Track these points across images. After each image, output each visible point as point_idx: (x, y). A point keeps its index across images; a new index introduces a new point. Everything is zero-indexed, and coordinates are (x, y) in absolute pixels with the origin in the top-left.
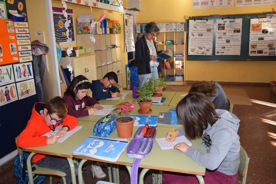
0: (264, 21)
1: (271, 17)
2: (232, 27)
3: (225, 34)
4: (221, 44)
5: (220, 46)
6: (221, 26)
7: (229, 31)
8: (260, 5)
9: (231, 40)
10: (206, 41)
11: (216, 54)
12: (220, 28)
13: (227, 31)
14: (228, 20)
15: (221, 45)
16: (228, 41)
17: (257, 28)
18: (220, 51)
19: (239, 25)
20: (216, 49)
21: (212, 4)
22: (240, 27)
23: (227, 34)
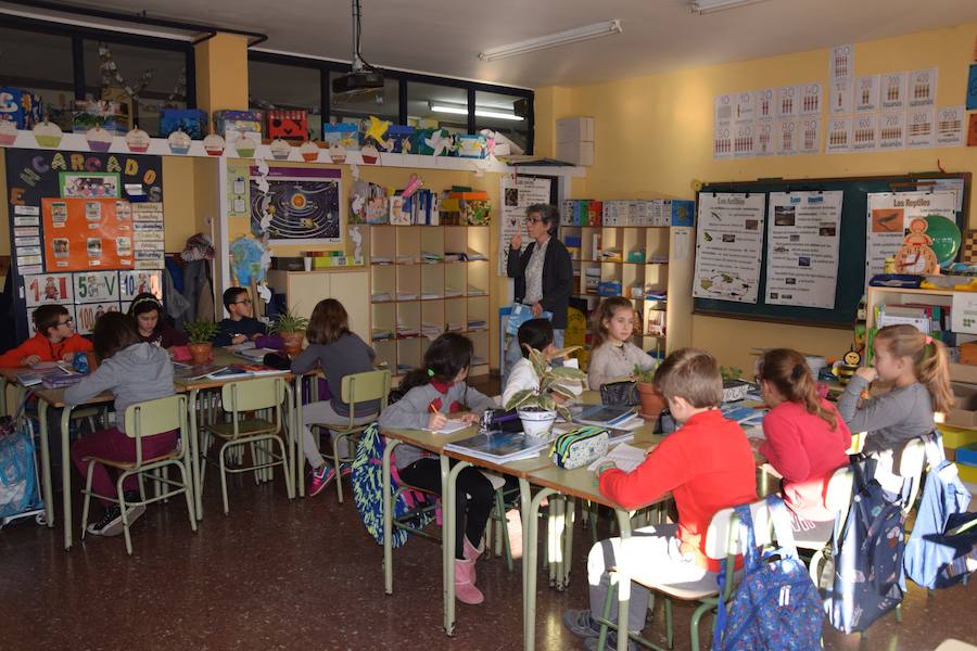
0: (909, 203)
1: (932, 190)
2: (815, 217)
3: (795, 237)
4: (784, 270)
5: (780, 276)
6: (785, 212)
7: (807, 230)
8: (899, 148)
9: (812, 259)
10: (744, 259)
11: (768, 301)
12: (780, 219)
13: (802, 230)
14: (804, 196)
15: (785, 274)
16: (804, 263)
17: (888, 224)
18: (780, 293)
19: (833, 211)
20: (769, 284)
21: (764, 147)
22: (835, 219)
23: (803, 239)
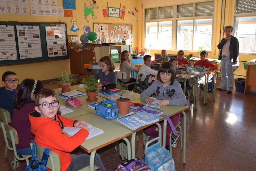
0: (55, 29)
1: (59, 26)
2: (31, 33)
3: (26, 39)
4: (24, 49)
5: (23, 51)
6: (22, 32)
7: (29, 36)
8: (50, 16)
9: (32, 44)
10: (10, 47)
11: (21, 58)
12: (21, 34)
13: (27, 37)
14: (27, 27)
15: (24, 50)
16: (30, 46)
17: (51, 34)
18: (24, 55)
19: (37, 31)
20: (20, 53)
21: (9, 11)
22: (38, 33)
23: (28, 39)
